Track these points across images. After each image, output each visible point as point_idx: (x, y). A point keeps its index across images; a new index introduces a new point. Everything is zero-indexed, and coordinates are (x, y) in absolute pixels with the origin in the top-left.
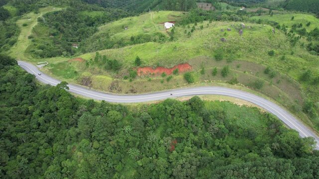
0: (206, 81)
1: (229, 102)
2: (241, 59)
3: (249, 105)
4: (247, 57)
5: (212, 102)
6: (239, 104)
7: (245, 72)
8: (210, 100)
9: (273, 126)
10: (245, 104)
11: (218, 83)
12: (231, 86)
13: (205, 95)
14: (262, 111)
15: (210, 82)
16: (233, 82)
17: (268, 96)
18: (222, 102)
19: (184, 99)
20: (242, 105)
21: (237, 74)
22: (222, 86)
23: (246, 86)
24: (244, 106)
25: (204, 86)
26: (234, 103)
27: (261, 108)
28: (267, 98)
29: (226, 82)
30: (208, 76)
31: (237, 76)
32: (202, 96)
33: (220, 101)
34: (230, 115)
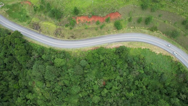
0: (131, 27)
1: (149, 49)
2: (163, 9)
3: (165, 53)
4: (170, 7)
5: (135, 49)
6: (157, 52)
7: (165, 22)
8: (134, 47)
10: (161, 52)
11: (142, 30)
12: (151, 33)
13: (131, 42)
14: (174, 59)
15: (135, 28)
16: (153, 29)
17: (181, 45)
18: (143, 49)
19: (114, 46)
20: (159, 53)
21: (158, 23)
22: (144, 33)
23: (163, 33)
24: (160, 54)
25: (129, 32)
26: (153, 51)
27: (174, 57)
28: (180, 46)
29: (148, 29)
30: (134, 23)
31: (158, 25)
32: (128, 42)
33: (142, 48)
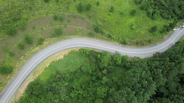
0: (22, 58)
1: (53, 62)
2: (30, 21)
3: (67, 52)
4: (33, 15)
5: (43, 72)
6: (61, 58)
7: (42, 29)
8: (41, 73)
9: (91, 57)
10: (64, 54)
11: (32, 51)
12: (42, 46)
13: (34, 71)
14: (77, 50)
15: (25, 55)
16: (41, 42)
17: (70, 35)
18: (49, 66)
19: (22, 91)
20: (63, 56)
21: (38, 35)
22: (37, 52)
23: (51, 38)
24: (65, 56)
25: (24, 64)
26: (57, 60)
27: (75, 49)
28: (71, 37)
29: (37, 46)
30: (20, 53)
31: (40, 36)
32: (31, 74)
33: (48, 67)
34: (62, 69)
